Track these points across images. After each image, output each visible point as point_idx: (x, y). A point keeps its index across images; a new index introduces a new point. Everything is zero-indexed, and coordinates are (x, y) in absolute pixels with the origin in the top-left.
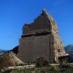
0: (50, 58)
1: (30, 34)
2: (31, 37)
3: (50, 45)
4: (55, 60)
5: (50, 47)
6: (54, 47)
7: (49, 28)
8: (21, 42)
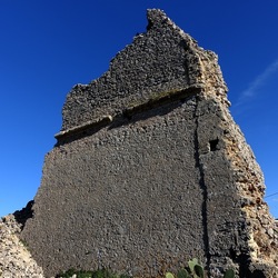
0: (206, 239)
1: (89, 122)
2: (95, 138)
3: (197, 155)
4: (254, 256)
5: (198, 165)
6: (226, 164)
7: (186, 73)
8: (52, 166)
